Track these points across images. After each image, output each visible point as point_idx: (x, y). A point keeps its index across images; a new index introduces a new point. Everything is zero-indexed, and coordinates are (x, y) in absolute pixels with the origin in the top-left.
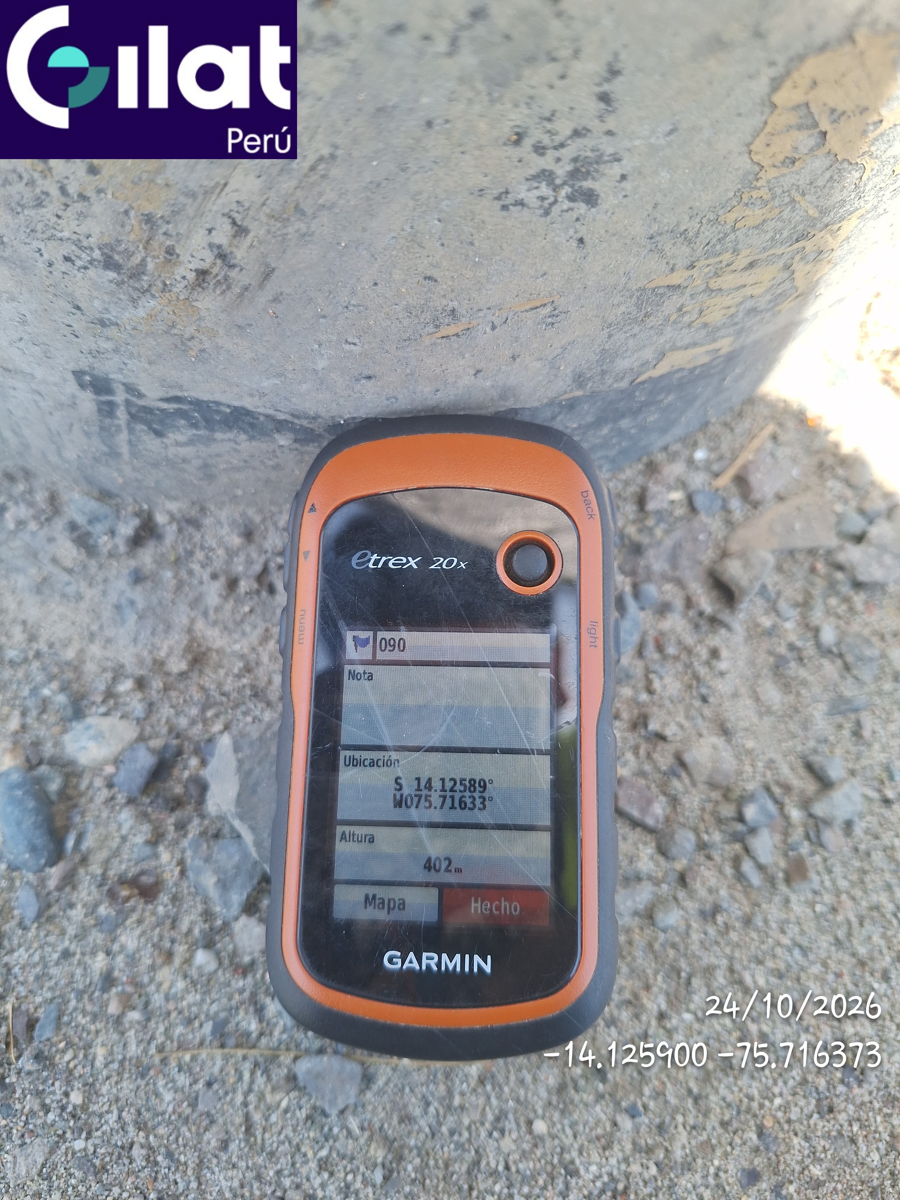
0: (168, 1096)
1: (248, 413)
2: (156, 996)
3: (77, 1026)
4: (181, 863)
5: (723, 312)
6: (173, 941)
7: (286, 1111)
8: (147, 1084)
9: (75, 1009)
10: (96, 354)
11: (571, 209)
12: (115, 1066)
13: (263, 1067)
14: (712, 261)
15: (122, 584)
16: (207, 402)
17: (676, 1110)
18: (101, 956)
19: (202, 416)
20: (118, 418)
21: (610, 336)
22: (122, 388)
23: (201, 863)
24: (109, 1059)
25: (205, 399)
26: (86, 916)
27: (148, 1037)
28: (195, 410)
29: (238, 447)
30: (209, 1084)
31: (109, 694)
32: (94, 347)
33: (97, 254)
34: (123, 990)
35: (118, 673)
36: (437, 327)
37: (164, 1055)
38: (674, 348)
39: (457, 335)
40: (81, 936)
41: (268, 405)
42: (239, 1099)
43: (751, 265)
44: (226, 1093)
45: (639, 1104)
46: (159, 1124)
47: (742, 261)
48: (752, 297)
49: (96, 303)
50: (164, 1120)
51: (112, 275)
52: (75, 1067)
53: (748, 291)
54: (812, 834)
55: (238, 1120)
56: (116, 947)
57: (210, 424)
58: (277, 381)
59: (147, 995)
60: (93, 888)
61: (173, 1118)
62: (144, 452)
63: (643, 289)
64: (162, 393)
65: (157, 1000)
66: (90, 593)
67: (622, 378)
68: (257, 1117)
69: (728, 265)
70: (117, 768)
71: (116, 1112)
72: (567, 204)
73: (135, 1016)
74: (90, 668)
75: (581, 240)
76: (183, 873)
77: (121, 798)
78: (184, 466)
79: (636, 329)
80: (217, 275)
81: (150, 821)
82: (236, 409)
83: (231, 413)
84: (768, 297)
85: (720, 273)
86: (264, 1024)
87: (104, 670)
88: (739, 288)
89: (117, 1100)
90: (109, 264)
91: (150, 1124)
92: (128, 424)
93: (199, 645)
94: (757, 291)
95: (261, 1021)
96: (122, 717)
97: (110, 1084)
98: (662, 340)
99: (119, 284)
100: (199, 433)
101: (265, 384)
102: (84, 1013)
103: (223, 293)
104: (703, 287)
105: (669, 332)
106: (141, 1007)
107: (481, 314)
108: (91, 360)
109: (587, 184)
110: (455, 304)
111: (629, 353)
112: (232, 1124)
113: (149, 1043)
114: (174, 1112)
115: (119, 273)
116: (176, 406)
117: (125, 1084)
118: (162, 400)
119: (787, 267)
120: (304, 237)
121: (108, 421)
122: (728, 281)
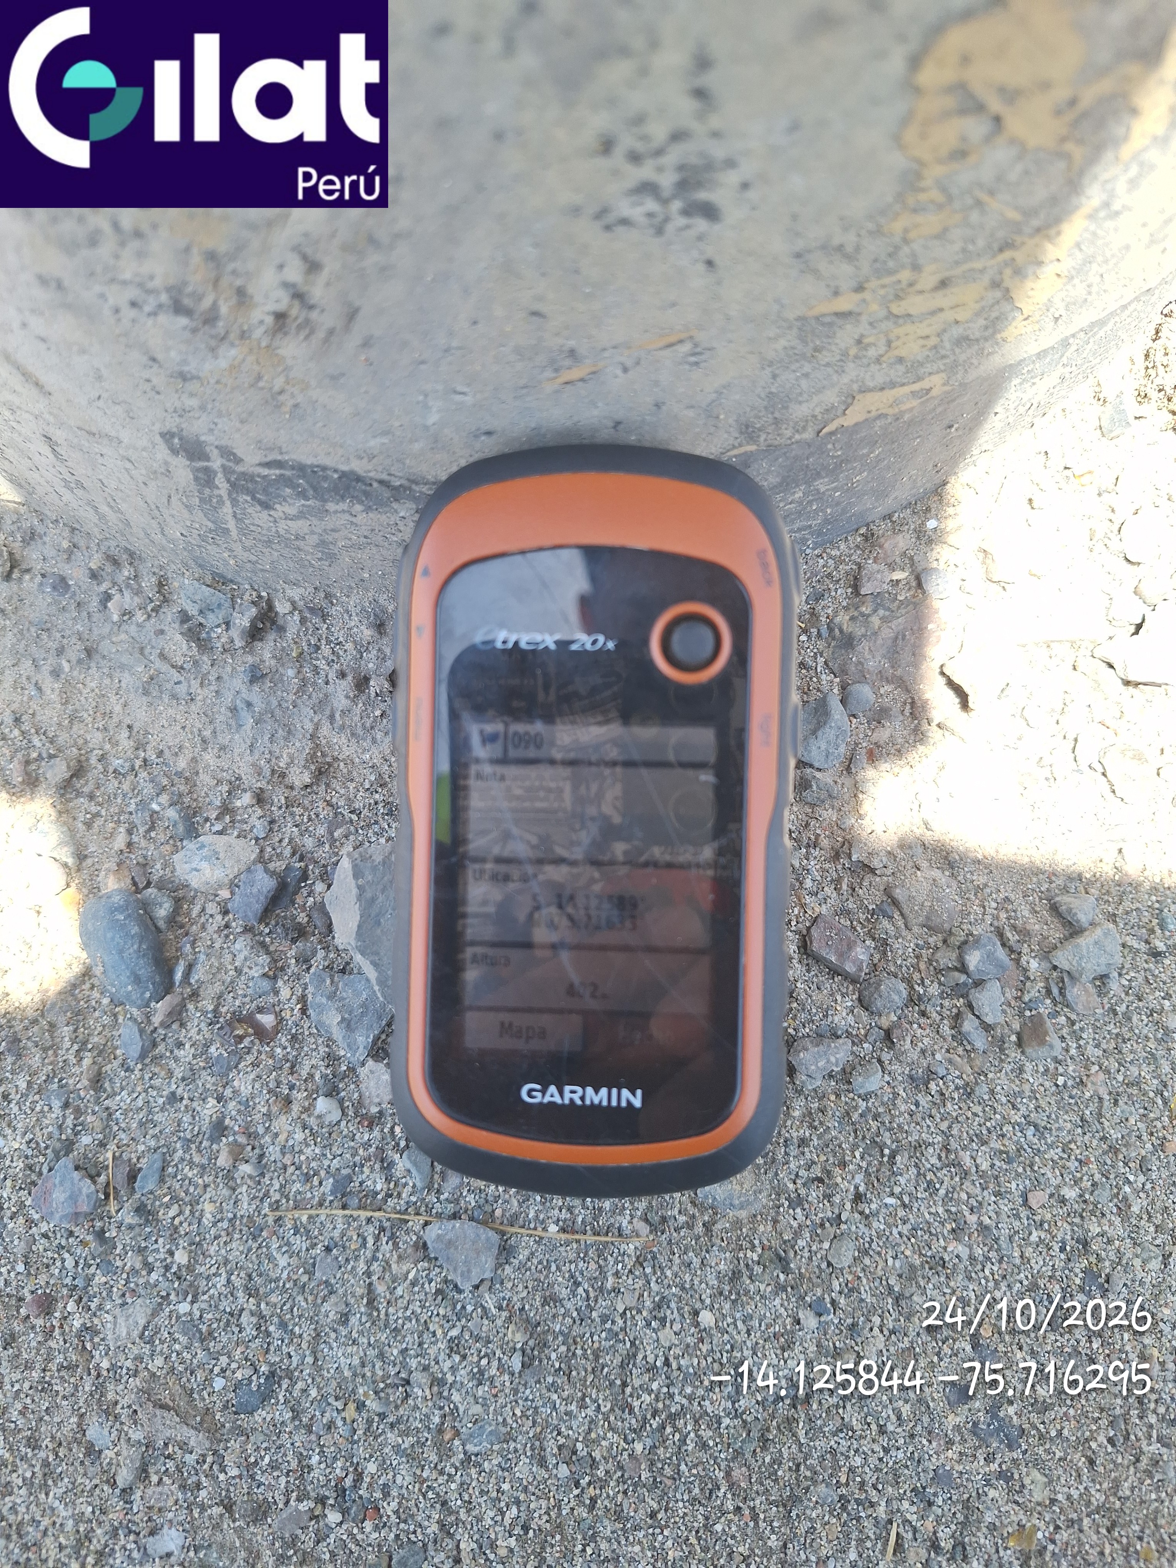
0: (283, 1261)
1: (358, 479)
2: (271, 1148)
3: (183, 1180)
4: (303, 999)
5: (922, 342)
6: (292, 1087)
7: (413, 1284)
8: (260, 1247)
9: (182, 1159)
10: (182, 412)
11: (688, 227)
12: (225, 1224)
13: (388, 1234)
14: (887, 280)
15: (239, 683)
16: (312, 466)
17: (872, 1310)
18: (212, 1102)
19: (307, 482)
20: (218, 488)
21: (775, 376)
22: (216, 452)
23: (324, 1000)
24: (219, 1217)
25: (309, 462)
26: (194, 1057)
27: (261, 1195)
28: (299, 477)
29: (354, 520)
30: (328, 1249)
31: (226, 809)
32: (178, 404)
33: (164, 298)
34: (235, 1141)
35: (235, 786)
36: (556, 370)
37: (278, 1214)
38: (864, 390)
39: (582, 380)
40: (189, 1079)
41: (380, 469)
42: (362, 1267)
43: (943, 284)
44: (347, 1260)
45: (828, 1300)
46: (272, 1291)
47: (928, 280)
48: (957, 322)
49: (173, 354)
50: (278, 1287)
51: (183, 321)
52: (181, 1223)
53: (949, 316)
54: (1055, 991)
55: (359, 1291)
56: (228, 1092)
57: (320, 494)
58: (385, 440)
59: (262, 1147)
60: (203, 1025)
61: (287, 1286)
62: (252, 528)
63: (801, 319)
64: (258, 458)
65: (273, 1152)
66: (201, 693)
67: (804, 428)
68: (380, 1289)
69: (911, 285)
70: (232, 893)
71: (224, 1275)
72: (682, 221)
73: (246, 1169)
74: (205, 779)
75: (710, 263)
76: (304, 1011)
77: (237, 926)
78: (301, 543)
79: (807, 368)
80: (296, 318)
81: (268, 953)
82: (344, 475)
83: (340, 478)
84: (981, 322)
85: (901, 294)
86: (392, 1185)
87: (219, 782)
88: (933, 313)
89: (226, 1262)
90: (179, 308)
91: (262, 1291)
92: (230, 495)
93: (324, 755)
94: (962, 315)
95: (388, 1180)
96: (238, 837)
97: (218, 1244)
98: (845, 379)
99: (194, 331)
100: (308, 503)
101: (372, 443)
102: (191, 1163)
103: (307, 337)
104: (883, 313)
105: (852, 371)
106: (254, 1160)
107: (606, 354)
108: (177, 420)
109: (703, 195)
110: (572, 343)
111: (805, 396)
112: (353, 1294)
113: (262, 1200)
114: (289, 1279)
115: (192, 320)
116: (278, 472)
117: (234, 1245)
118: (261, 465)
119: (996, 284)
120: (384, 270)
121: (207, 491)
122: (914, 304)
